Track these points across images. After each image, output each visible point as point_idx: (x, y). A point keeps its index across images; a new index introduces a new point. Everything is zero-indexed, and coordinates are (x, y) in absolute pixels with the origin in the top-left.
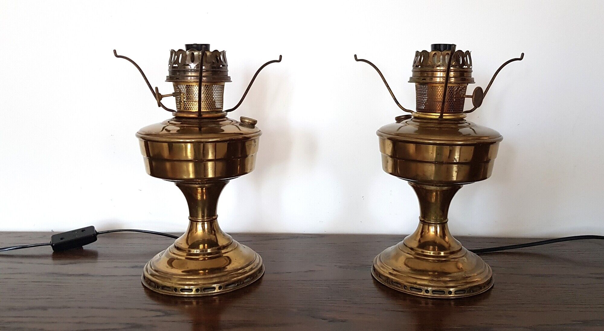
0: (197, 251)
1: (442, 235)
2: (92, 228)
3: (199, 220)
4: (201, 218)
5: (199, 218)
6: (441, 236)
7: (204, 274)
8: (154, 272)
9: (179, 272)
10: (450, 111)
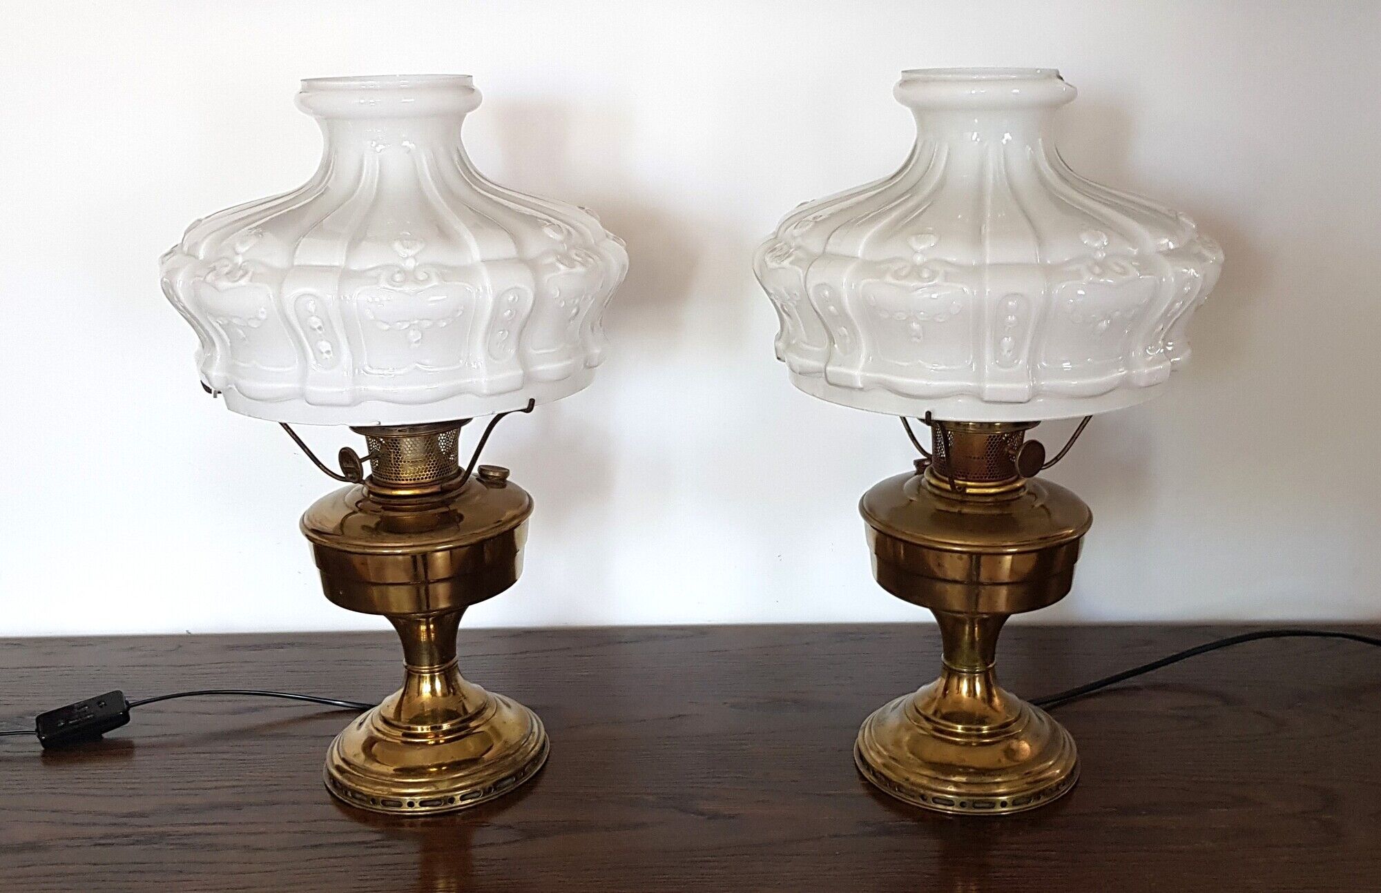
0: (422, 730)
1: (986, 696)
2: (118, 695)
3: (423, 671)
4: (426, 667)
5: (424, 668)
6: (983, 699)
7: (439, 773)
8: (341, 764)
9: (390, 770)
10: (982, 477)
